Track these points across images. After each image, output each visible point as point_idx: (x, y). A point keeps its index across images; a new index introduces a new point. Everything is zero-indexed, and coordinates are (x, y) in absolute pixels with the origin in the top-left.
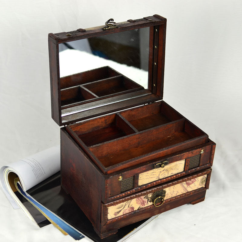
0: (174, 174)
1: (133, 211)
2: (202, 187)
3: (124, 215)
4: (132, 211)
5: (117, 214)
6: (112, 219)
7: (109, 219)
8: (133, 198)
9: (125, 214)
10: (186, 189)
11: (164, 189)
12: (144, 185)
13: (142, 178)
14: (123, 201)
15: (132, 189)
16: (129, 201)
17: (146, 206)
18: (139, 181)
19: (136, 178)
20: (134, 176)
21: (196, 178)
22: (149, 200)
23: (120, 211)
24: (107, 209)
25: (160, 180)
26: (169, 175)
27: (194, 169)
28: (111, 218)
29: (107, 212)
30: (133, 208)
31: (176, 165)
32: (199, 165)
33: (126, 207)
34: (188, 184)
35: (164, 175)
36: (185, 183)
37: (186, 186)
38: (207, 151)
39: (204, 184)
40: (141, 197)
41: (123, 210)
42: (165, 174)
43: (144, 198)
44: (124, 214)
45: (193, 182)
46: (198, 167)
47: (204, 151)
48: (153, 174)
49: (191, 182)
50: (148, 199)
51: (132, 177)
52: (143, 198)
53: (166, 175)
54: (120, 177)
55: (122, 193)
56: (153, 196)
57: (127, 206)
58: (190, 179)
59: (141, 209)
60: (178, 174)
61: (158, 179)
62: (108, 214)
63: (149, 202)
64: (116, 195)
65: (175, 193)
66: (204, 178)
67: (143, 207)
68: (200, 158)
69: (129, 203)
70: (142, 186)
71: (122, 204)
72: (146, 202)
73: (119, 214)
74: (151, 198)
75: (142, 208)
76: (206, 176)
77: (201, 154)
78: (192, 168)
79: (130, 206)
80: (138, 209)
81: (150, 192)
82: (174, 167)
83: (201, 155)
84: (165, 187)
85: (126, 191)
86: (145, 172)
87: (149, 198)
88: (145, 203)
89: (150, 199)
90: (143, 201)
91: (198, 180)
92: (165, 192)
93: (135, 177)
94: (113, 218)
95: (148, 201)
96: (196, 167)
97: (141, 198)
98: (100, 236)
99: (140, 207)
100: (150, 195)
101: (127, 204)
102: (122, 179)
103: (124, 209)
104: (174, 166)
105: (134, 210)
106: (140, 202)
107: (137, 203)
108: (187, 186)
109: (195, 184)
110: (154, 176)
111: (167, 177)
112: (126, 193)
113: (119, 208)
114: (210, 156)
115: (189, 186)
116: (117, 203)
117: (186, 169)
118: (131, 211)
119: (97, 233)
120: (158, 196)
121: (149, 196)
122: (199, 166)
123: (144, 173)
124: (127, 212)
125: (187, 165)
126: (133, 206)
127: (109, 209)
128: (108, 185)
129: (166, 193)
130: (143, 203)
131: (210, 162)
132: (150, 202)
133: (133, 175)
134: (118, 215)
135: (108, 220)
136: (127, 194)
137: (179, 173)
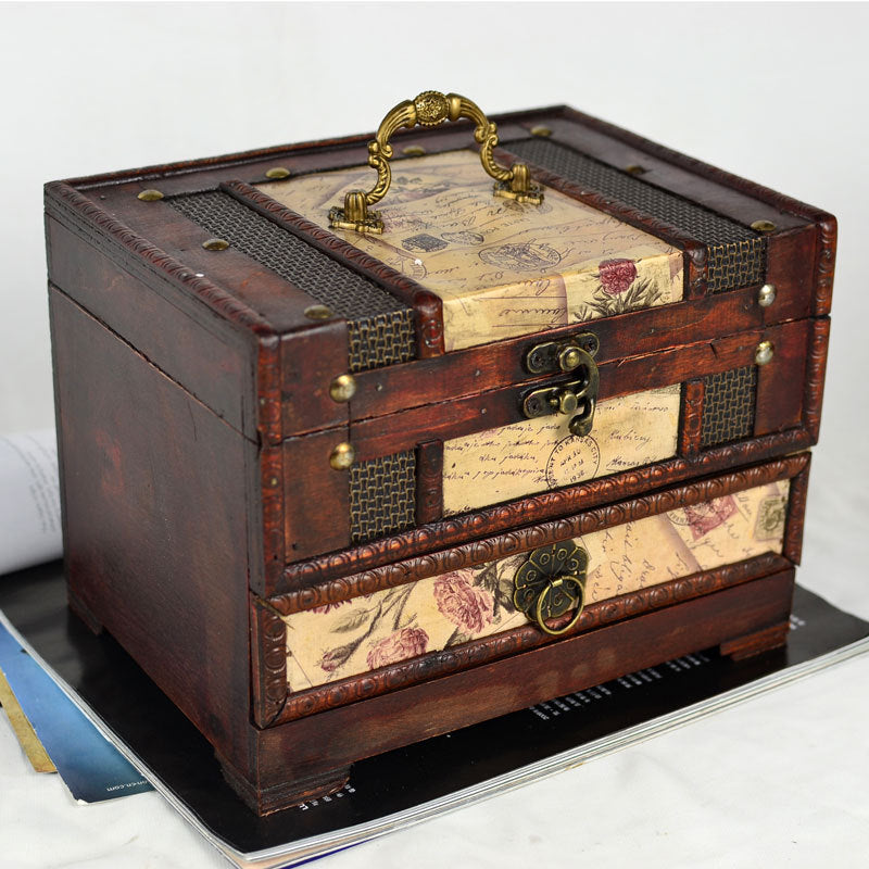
0: (627, 467)
1: (424, 654)
2: (770, 554)
3: (373, 671)
4: (419, 652)
5: (335, 662)
6: (313, 688)
7: (295, 688)
8: (420, 575)
9: (381, 668)
10: (687, 553)
11: (577, 541)
12: (475, 512)
13: (459, 470)
14: (365, 590)
15: (411, 528)
16: (399, 590)
17: (488, 630)
18: (446, 482)
19: (426, 464)
20: (417, 451)
21: (734, 496)
22: (504, 600)
23: (354, 647)
24: (281, 628)
25: (558, 490)
26: (603, 472)
27: (726, 452)
28: (309, 686)
29: (283, 644)
30: (419, 637)
31: (637, 413)
32: (752, 428)
33: (385, 629)
34: (700, 526)
35: (578, 469)
36: (680, 513)
37: (686, 533)
38: (788, 356)
39: (779, 533)
40: (460, 572)
41: (366, 641)
42: (579, 457)
43: (478, 581)
44: (376, 666)
45: (722, 518)
46: (745, 439)
47: (772, 348)
48: (519, 450)
49: (711, 515)
50: (499, 594)
51: (403, 453)
52: (471, 581)
53: (583, 467)
54: (343, 448)
55: (356, 544)
56: (521, 577)
57: (388, 620)
58: (708, 499)
59: (462, 645)
60: (646, 466)
61: (543, 486)
62: (288, 659)
63: (502, 609)
64: (326, 555)
65: (637, 567)
66: (776, 502)
67: (476, 636)
68: (755, 390)
69: (398, 606)
70: (461, 515)
71: (359, 603)
72: (486, 609)
73: (346, 665)
74: (512, 585)
75: (470, 641)
76: (783, 487)
77: (757, 368)
78: (720, 446)
79: (401, 623)
80: (448, 647)
81: (505, 552)
82: (628, 426)
83: (762, 374)
84: (584, 530)
85: (380, 537)
86: (477, 435)
87: (504, 588)
88: (485, 615)
89: (506, 591)
90: (473, 601)
91: (746, 506)
92: (582, 558)
93: (422, 456)
94: (316, 684)
95: (496, 600)
96: (737, 441)
97: (461, 583)
98: (252, 803)
99: (455, 635)
100: (507, 570)
101: (385, 606)
102: (355, 464)
103: (374, 636)
104: (628, 419)
105: (429, 649)
106: (454, 604)
107: (440, 610)
108: (696, 537)
109: (733, 530)
110: (522, 464)
111: (593, 481)
112: (381, 546)
113: (346, 629)
114: (806, 385)
115: (702, 539)
116: (335, 599)
117: (687, 440)
118: (410, 654)
119: (238, 785)
120: (546, 578)
121: (504, 576)
122: (751, 437)
123: (470, 439)
124: (392, 654)
125: (694, 423)
126: (421, 623)
127: (289, 631)
128: (274, 482)
129: (591, 567)
130: (472, 613)
131: (805, 418)
132: (510, 608)
133: (412, 444)
134: (344, 671)
135: (288, 694)
136: (382, 550)
137: (653, 464)
